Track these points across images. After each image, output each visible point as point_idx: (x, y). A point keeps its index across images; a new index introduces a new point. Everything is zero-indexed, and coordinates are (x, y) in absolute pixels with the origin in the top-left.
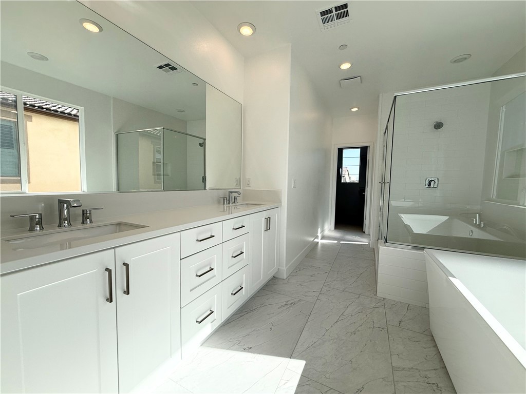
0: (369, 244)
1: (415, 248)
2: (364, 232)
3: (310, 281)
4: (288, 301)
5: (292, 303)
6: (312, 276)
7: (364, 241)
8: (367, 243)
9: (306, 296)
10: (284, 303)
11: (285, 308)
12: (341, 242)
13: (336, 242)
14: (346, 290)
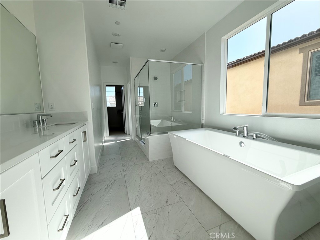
0: (132, 139)
1: (159, 134)
2: (126, 134)
3: (114, 167)
4: (108, 184)
5: (111, 184)
6: (113, 165)
7: (128, 138)
8: (131, 139)
9: (117, 176)
10: (107, 186)
11: (109, 188)
12: (117, 142)
13: (114, 142)
14: (135, 164)
